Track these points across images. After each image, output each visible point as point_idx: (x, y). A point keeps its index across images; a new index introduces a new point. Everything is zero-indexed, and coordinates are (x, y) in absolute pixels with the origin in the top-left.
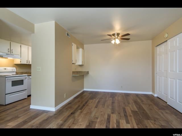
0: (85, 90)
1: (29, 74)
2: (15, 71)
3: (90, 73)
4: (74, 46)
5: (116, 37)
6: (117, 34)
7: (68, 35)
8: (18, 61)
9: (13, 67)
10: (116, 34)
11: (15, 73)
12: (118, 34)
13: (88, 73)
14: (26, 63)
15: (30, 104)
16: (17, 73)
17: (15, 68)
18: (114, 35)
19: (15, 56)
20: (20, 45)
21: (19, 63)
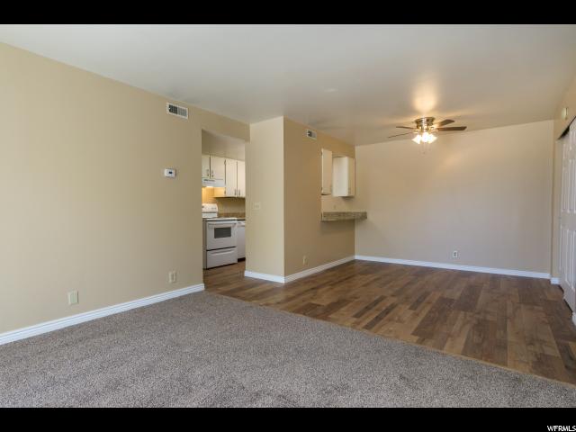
0: (357, 257)
1: (242, 217)
2: (217, 210)
3: (370, 217)
4: (326, 155)
5: (425, 127)
6: (428, 120)
7: (310, 134)
8: (221, 193)
9: (213, 203)
10: (424, 120)
11: (216, 215)
12: (430, 121)
13: (364, 216)
14: (233, 195)
15: (244, 269)
16: (219, 216)
17: (215, 206)
18: (419, 122)
19: (216, 182)
20: (223, 159)
21: (223, 195)
